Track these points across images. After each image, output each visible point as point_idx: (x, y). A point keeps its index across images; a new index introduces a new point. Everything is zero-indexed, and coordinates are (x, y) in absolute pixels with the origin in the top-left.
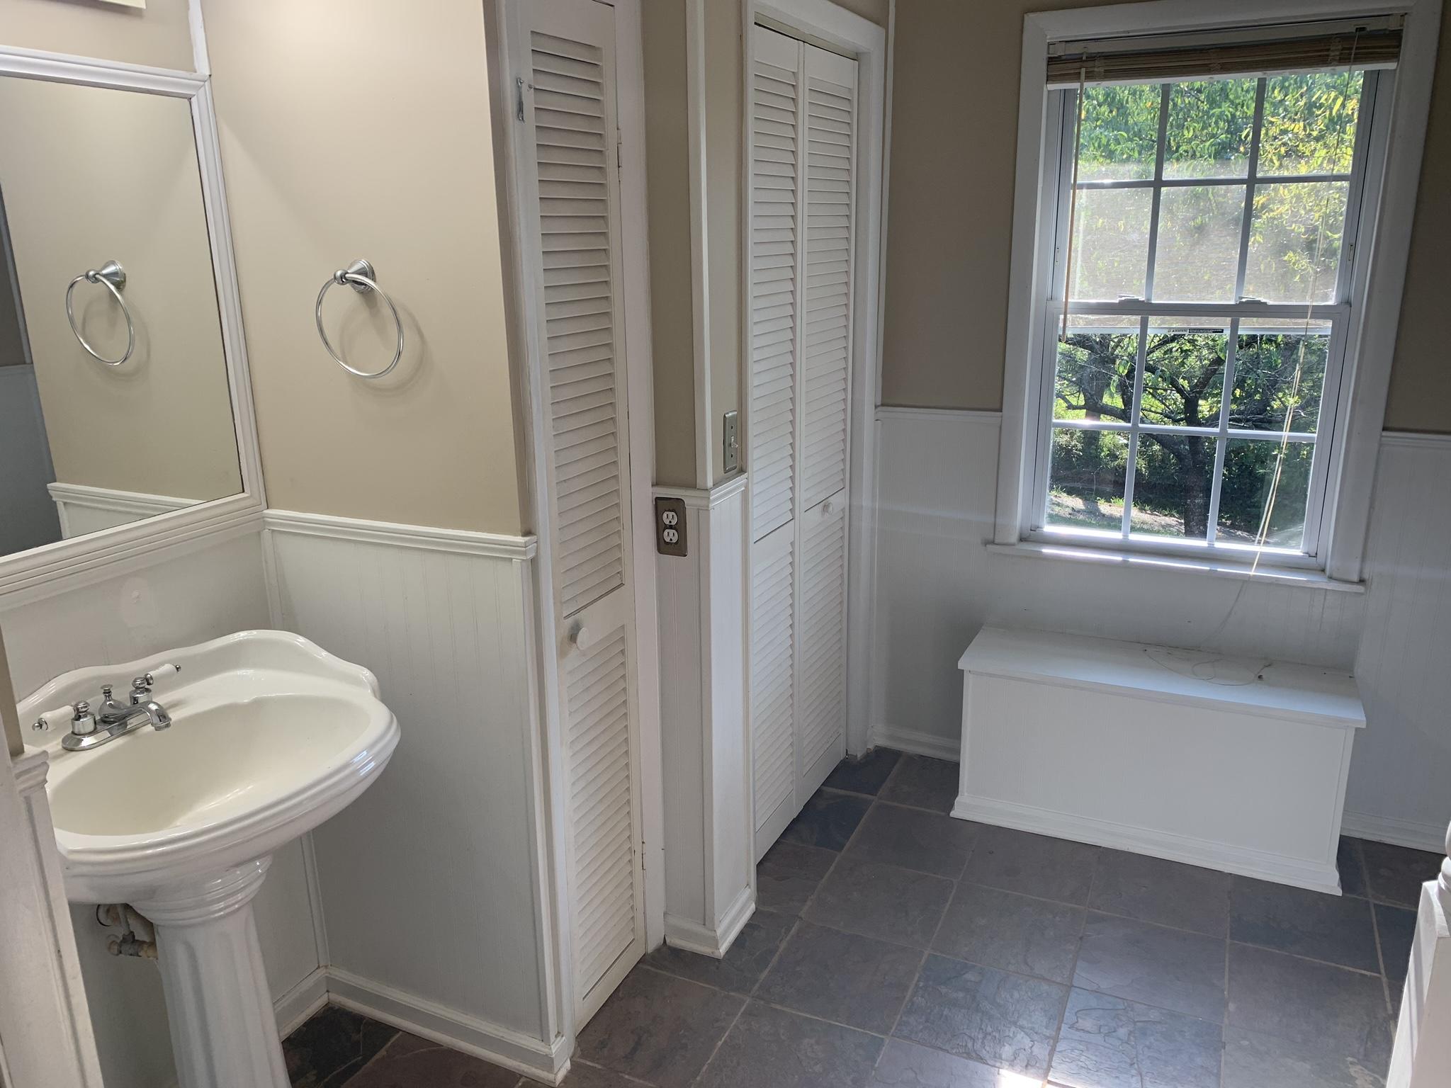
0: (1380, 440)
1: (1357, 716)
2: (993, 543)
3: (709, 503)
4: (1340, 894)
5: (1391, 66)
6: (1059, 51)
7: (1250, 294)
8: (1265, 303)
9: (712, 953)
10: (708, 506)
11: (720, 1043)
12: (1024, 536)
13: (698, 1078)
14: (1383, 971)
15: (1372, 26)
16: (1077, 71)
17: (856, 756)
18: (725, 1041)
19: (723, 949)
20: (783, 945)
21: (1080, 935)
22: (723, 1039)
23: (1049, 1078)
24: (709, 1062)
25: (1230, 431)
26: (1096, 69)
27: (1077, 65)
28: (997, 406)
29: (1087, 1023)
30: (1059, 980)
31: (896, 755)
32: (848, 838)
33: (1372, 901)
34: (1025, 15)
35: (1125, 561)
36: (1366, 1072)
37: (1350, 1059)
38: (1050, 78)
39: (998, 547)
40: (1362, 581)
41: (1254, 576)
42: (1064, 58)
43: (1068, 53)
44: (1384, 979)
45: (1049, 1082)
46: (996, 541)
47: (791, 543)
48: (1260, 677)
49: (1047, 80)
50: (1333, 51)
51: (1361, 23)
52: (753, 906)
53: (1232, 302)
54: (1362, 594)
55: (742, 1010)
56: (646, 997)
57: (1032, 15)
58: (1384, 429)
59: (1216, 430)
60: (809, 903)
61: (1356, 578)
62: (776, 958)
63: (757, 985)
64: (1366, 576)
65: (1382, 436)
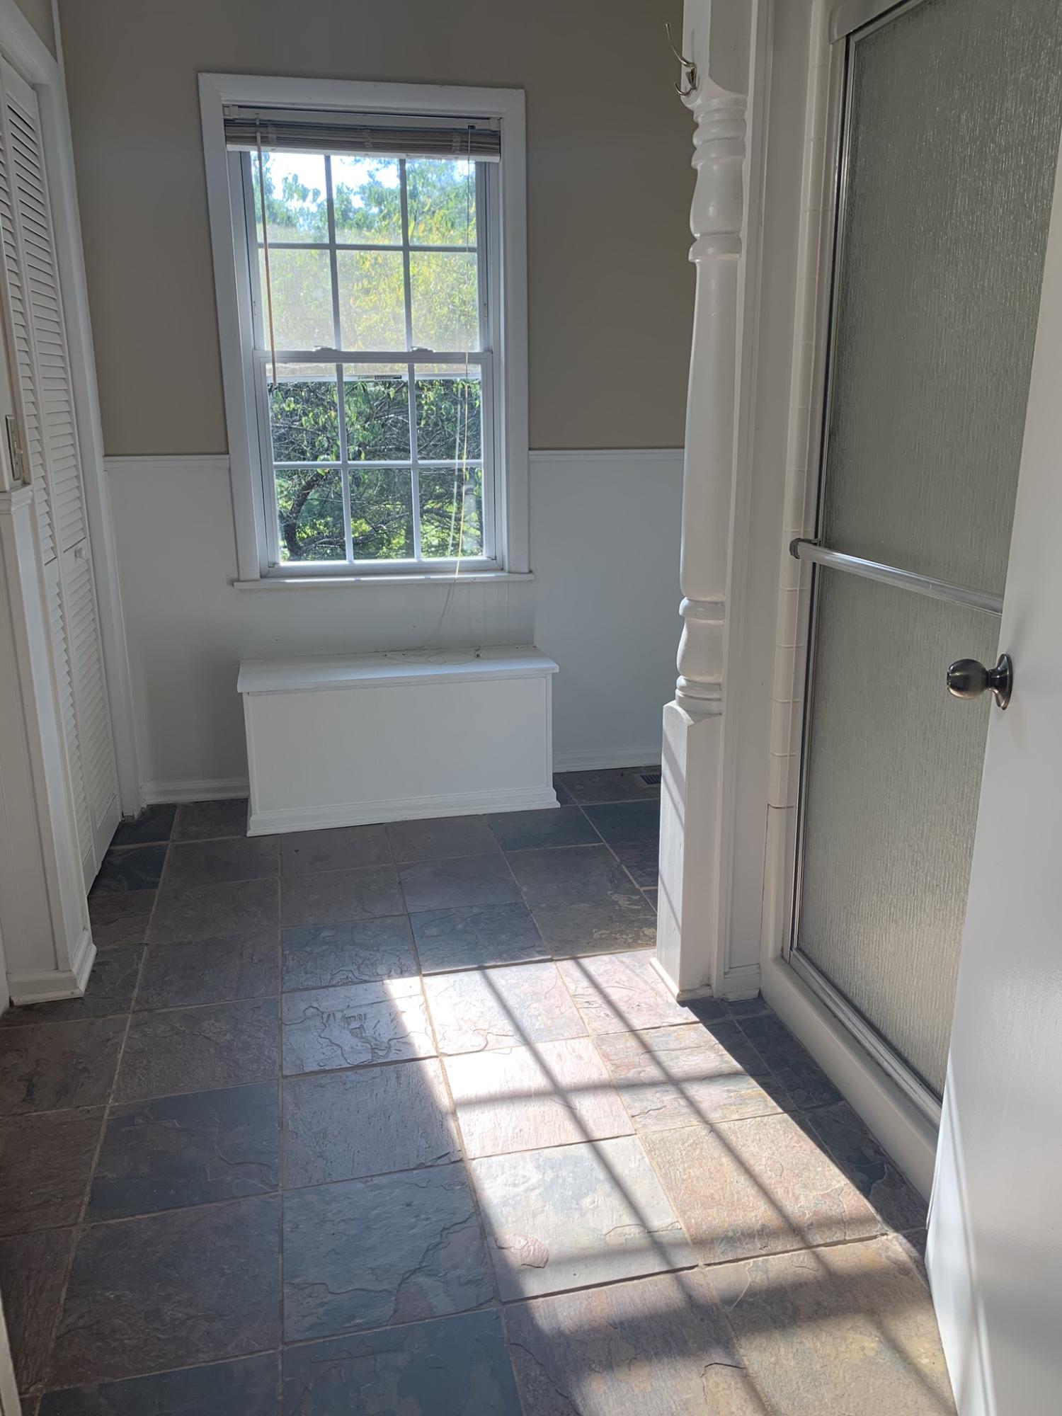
0: (528, 458)
1: (552, 666)
2: (239, 581)
3: (10, 505)
4: (559, 806)
5: (495, 159)
6: (235, 114)
7: (421, 343)
8: (431, 351)
9: (72, 993)
10: (9, 510)
11: (120, 1056)
12: (263, 574)
13: (114, 1087)
14: (603, 840)
15: (480, 125)
16: (254, 135)
17: (133, 816)
18: (125, 1052)
19: (82, 986)
20: (141, 967)
21: (398, 881)
22: (122, 1051)
23: (423, 973)
24: (118, 1071)
25: (420, 462)
26: (269, 135)
27: (253, 129)
28: (224, 450)
29: (433, 931)
30: (397, 913)
31: (171, 808)
32: (159, 877)
33: (579, 805)
34: (199, 74)
35: (356, 581)
36: (622, 896)
37: (609, 892)
38: (229, 139)
39: (245, 583)
40: (530, 572)
41: (458, 579)
42: (236, 121)
43: (242, 117)
44: (607, 845)
45: (424, 975)
46: (242, 578)
47: (57, 584)
48: (478, 656)
49: (226, 140)
50: (455, 142)
51: (472, 122)
52: (94, 949)
53: (406, 351)
54: (531, 581)
55: (128, 1025)
56: (18, 1050)
57: (205, 75)
58: (530, 449)
59: (410, 462)
60: (148, 932)
61: (527, 570)
62: (139, 977)
63: (133, 1003)
64: (533, 569)
65: (529, 455)
